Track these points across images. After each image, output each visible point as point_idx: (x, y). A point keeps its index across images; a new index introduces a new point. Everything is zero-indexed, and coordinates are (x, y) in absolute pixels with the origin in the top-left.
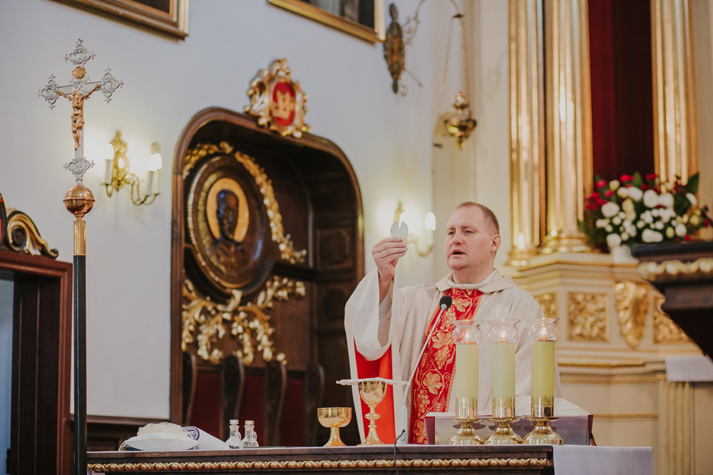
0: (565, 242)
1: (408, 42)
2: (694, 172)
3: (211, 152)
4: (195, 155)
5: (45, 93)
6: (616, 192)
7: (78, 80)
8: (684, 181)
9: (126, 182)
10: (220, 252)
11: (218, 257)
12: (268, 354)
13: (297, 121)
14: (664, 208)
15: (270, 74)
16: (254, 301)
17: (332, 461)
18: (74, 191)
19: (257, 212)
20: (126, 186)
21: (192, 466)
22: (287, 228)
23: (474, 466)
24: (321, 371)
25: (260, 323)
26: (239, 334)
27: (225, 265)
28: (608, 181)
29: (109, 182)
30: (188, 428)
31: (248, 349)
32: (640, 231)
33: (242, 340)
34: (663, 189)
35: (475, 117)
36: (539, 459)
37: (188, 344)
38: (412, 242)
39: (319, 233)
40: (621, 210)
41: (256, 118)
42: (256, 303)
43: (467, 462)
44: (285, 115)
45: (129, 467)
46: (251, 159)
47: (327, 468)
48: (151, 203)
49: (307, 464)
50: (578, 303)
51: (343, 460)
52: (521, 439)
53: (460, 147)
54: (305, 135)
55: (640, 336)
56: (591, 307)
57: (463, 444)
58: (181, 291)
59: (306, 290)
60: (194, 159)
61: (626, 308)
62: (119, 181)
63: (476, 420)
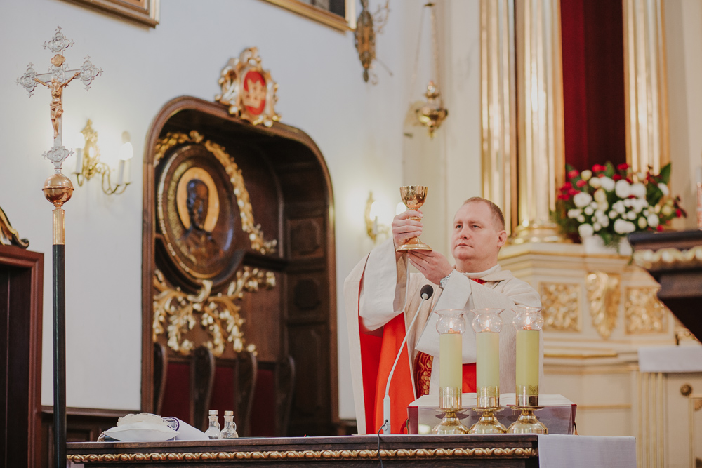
0: (537, 232)
1: (379, 31)
2: (666, 162)
3: (181, 141)
4: (165, 144)
5: (23, 81)
6: (587, 182)
7: (57, 68)
8: (656, 172)
9: (97, 171)
10: (190, 243)
11: (189, 247)
12: (238, 345)
13: (268, 110)
14: (636, 198)
15: (240, 62)
16: (224, 292)
17: (315, 451)
18: (53, 180)
19: (227, 202)
20: (97, 175)
21: (173, 457)
22: (258, 217)
23: (458, 456)
24: (292, 362)
25: (231, 314)
26: (209, 325)
27: (196, 255)
28: (580, 171)
29: (80, 172)
30: (168, 418)
31: (218, 340)
32: (612, 222)
33: (213, 330)
34: (635, 179)
35: (446, 106)
36: (524, 449)
37: (158, 335)
38: (383, 232)
39: (289, 222)
40: (594, 200)
41: (226, 107)
42: (227, 294)
43: (451, 451)
44: (256, 104)
45: (109, 457)
46: (221, 148)
47: (310, 458)
48: (122, 193)
49: (289, 454)
50: (550, 294)
51: (326, 450)
52: (505, 429)
53: (432, 137)
54: (276, 124)
55: (612, 327)
56: (563, 298)
57: (448, 433)
58: (152, 283)
59: (276, 280)
60: (164, 148)
61: (598, 299)
62: (90, 170)
63: (460, 410)
